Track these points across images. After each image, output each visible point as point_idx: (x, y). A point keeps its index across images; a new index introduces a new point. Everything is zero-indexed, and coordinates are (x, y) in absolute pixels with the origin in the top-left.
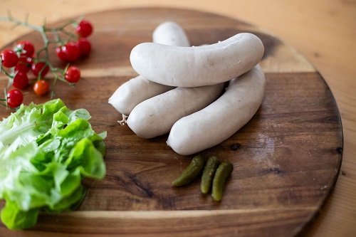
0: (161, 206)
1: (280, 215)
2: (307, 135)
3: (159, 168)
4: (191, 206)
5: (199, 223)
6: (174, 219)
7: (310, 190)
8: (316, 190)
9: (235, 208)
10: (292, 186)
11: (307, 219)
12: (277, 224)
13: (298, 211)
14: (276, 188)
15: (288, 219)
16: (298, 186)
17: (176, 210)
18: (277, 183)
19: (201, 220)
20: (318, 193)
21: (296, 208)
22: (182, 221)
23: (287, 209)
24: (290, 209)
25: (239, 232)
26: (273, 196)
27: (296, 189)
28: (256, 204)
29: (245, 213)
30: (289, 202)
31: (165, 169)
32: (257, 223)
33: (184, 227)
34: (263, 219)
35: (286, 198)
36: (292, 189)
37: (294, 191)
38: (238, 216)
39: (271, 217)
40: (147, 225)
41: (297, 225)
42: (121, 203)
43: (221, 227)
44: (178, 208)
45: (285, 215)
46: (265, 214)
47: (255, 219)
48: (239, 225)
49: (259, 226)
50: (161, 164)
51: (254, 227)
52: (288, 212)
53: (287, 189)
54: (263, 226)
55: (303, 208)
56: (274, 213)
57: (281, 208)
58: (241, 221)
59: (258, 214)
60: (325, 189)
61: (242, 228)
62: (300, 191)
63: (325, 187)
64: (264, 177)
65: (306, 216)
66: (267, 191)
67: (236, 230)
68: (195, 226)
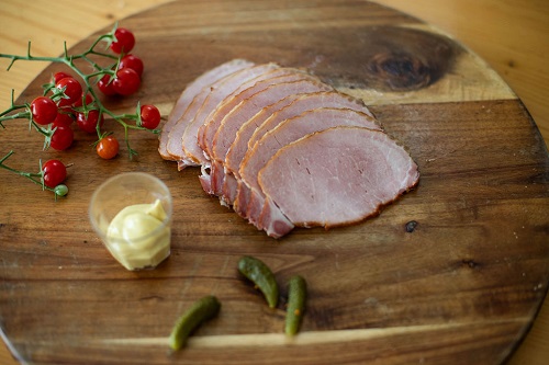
0: (314, 324)
1: (480, 332)
2: (510, 204)
3: (304, 264)
4: (357, 323)
5: (369, 349)
6: (334, 344)
7: (518, 292)
8: (527, 291)
9: (418, 324)
10: (494, 287)
11: (518, 337)
12: (477, 345)
13: (504, 324)
14: (472, 290)
15: (491, 337)
16: (502, 286)
17: (336, 329)
18: (473, 283)
19: (373, 344)
20: (530, 295)
21: (501, 320)
22: (345, 346)
23: (489, 321)
24: (494, 322)
25: (426, 359)
26: (469, 302)
27: (500, 290)
28: (447, 317)
29: (433, 331)
30: (491, 310)
31: (314, 265)
32: (451, 345)
33: (349, 355)
34: (457, 338)
35: (487, 306)
36: (494, 291)
37: (497, 294)
38: (422, 335)
39: (468, 336)
40: (298, 355)
41: (504, 345)
42: (256, 322)
43: (400, 353)
44: (339, 327)
45: (487, 332)
46: (460, 330)
47: (446, 340)
48: (425, 349)
49: (452, 350)
50: (308, 258)
51: (446, 351)
52: (491, 326)
53: (487, 291)
54: (458, 349)
55: (510, 320)
56: (471, 328)
57: (481, 321)
58: (427, 343)
59: (450, 332)
60: (539, 290)
61: (429, 354)
62: (506, 293)
63: (540, 286)
64: (454, 273)
65: (515, 332)
66: (459, 295)
67: (421, 356)
68: (365, 353)
